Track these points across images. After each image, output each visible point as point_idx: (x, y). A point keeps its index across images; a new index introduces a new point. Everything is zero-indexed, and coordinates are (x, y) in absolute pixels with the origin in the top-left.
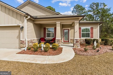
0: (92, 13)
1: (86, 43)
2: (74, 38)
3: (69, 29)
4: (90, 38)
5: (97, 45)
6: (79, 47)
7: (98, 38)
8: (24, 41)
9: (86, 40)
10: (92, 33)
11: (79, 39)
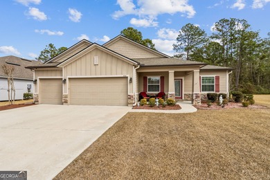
0: (221, 40)
1: (209, 99)
2: (193, 91)
3: (183, 78)
4: (214, 92)
5: (223, 102)
6: (200, 104)
7: (227, 92)
8: (132, 97)
9: (208, 95)
10: (218, 85)
11: (199, 93)
